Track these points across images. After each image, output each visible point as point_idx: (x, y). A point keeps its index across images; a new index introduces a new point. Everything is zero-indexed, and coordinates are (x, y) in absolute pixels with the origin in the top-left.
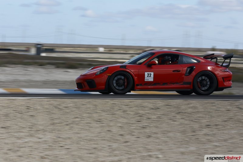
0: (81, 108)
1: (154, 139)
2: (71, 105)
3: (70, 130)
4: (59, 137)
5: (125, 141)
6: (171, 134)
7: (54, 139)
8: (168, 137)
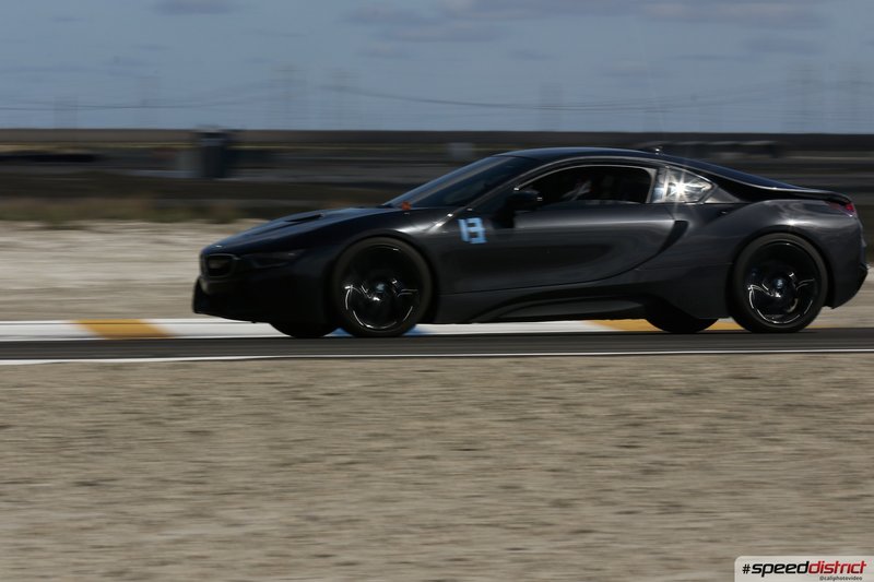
0: (397, 396)
1: (694, 517)
2: (353, 384)
3: (350, 486)
4: (314, 519)
5: (576, 528)
6: (758, 497)
7: (289, 525)
8: (748, 509)
